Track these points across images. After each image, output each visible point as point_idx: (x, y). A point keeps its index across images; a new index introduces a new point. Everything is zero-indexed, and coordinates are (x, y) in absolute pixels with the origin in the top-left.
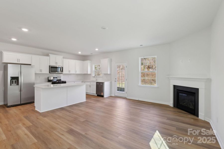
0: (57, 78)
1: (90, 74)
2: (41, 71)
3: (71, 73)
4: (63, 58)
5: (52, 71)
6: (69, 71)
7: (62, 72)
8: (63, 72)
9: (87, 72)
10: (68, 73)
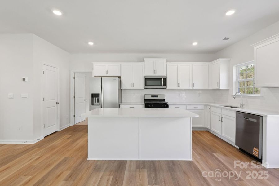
0: (157, 96)
1: (227, 90)
2: (132, 85)
3: (181, 88)
4: (167, 61)
5: (147, 85)
6: (179, 85)
7: (163, 86)
8: (165, 86)
9: (218, 84)
10: (177, 88)
